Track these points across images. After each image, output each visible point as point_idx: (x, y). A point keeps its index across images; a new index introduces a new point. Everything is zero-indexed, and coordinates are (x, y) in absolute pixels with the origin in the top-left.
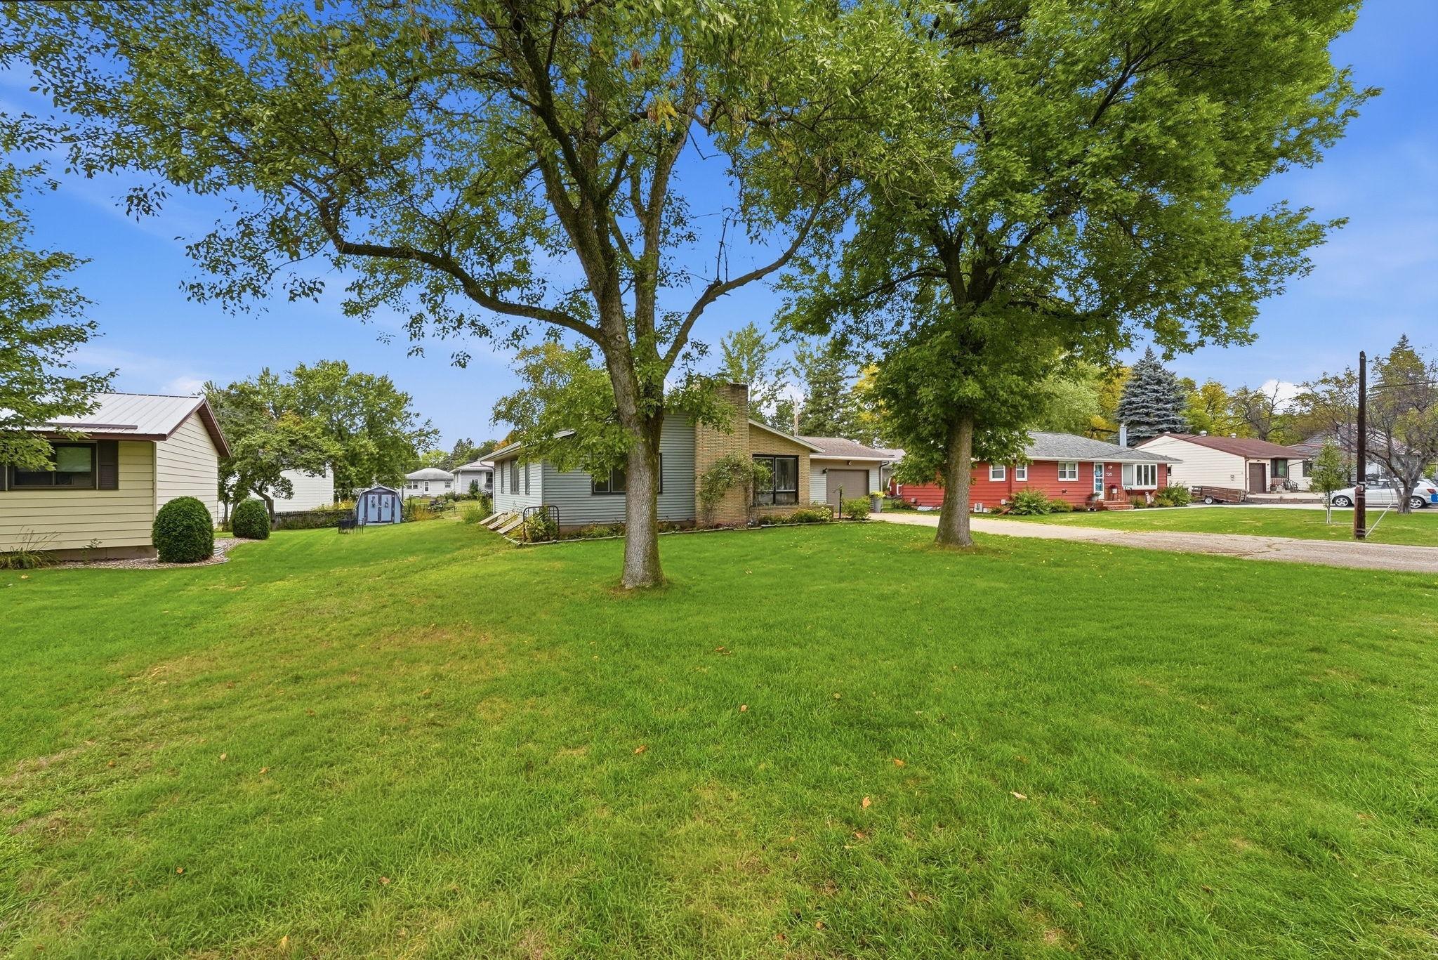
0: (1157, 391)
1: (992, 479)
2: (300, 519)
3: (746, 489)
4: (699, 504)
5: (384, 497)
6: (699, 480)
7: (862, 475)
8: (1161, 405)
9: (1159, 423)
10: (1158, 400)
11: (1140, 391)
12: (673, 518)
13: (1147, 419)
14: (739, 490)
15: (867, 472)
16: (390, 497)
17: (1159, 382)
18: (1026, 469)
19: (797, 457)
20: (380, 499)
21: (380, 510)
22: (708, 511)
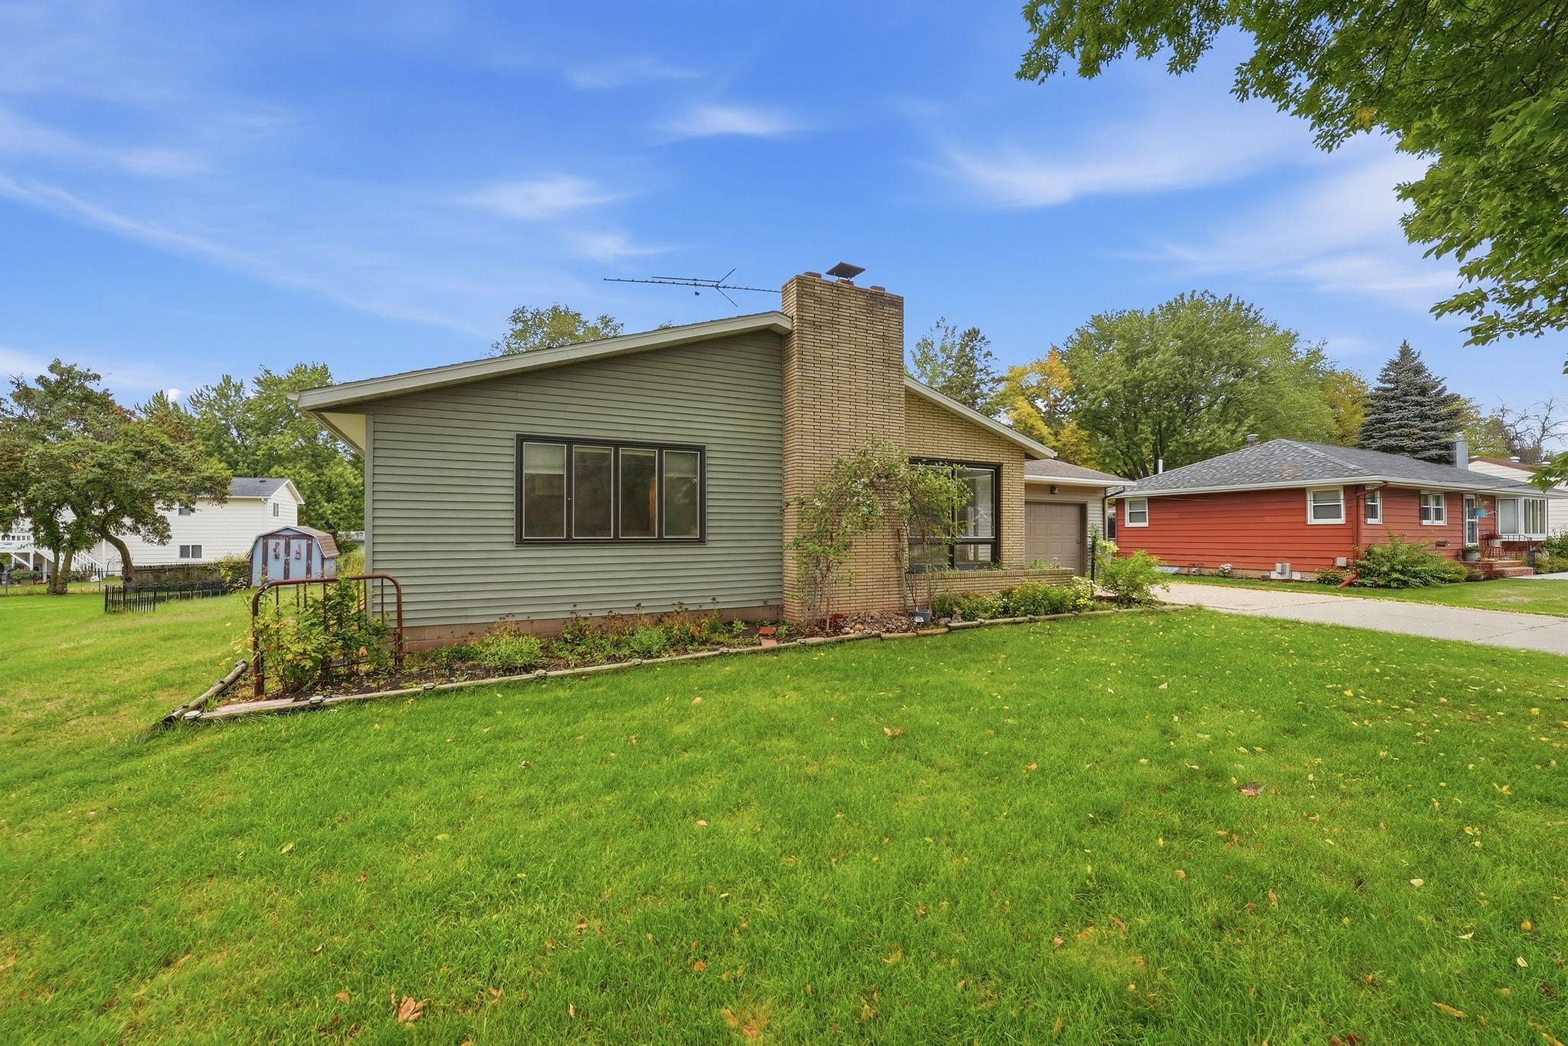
0: (1421, 404)
1: (1311, 520)
2: (180, 576)
3: (898, 534)
4: (792, 570)
5: (294, 544)
6: (791, 513)
7: (1073, 512)
8: (1428, 424)
9: (1424, 449)
10: (1423, 417)
11: (1393, 404)
12: (729, 601)
13: (1407, 443)
14: (882, 536)
15: (1083, 509)
16: (304, 543)
17: (1423, 392)
18: (1378, 503)
19: (997, 469)
20: (288, 546)
21: (287, 563)
22: (813, 584)
